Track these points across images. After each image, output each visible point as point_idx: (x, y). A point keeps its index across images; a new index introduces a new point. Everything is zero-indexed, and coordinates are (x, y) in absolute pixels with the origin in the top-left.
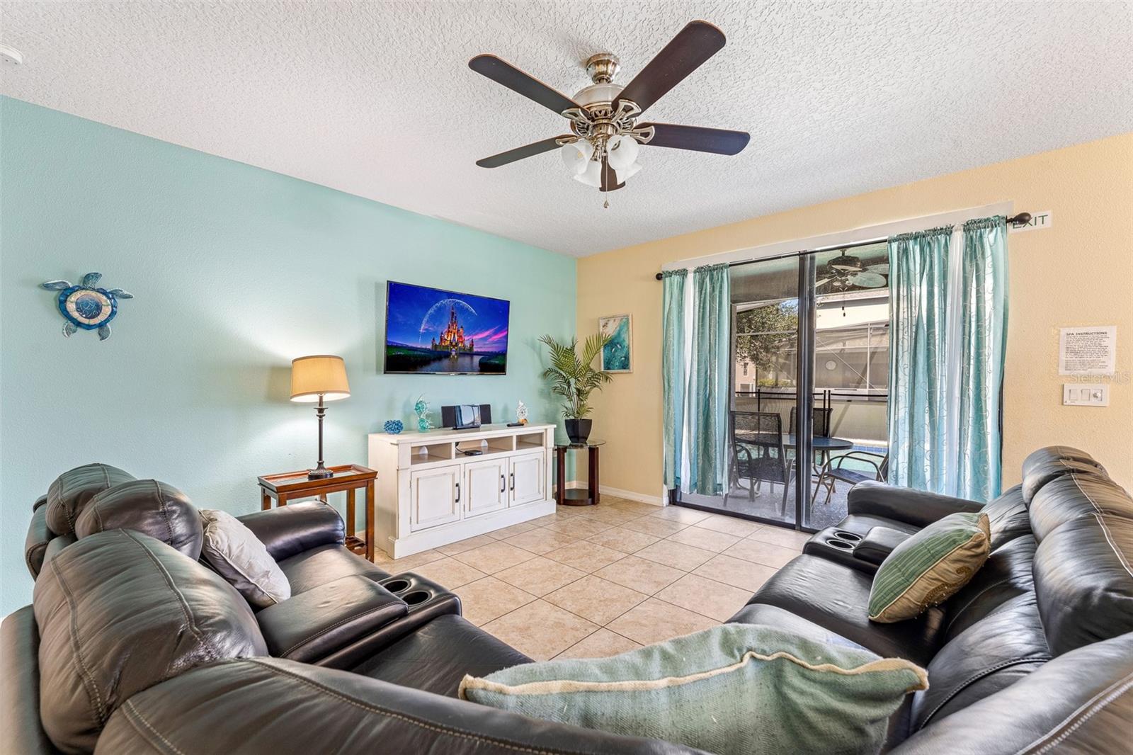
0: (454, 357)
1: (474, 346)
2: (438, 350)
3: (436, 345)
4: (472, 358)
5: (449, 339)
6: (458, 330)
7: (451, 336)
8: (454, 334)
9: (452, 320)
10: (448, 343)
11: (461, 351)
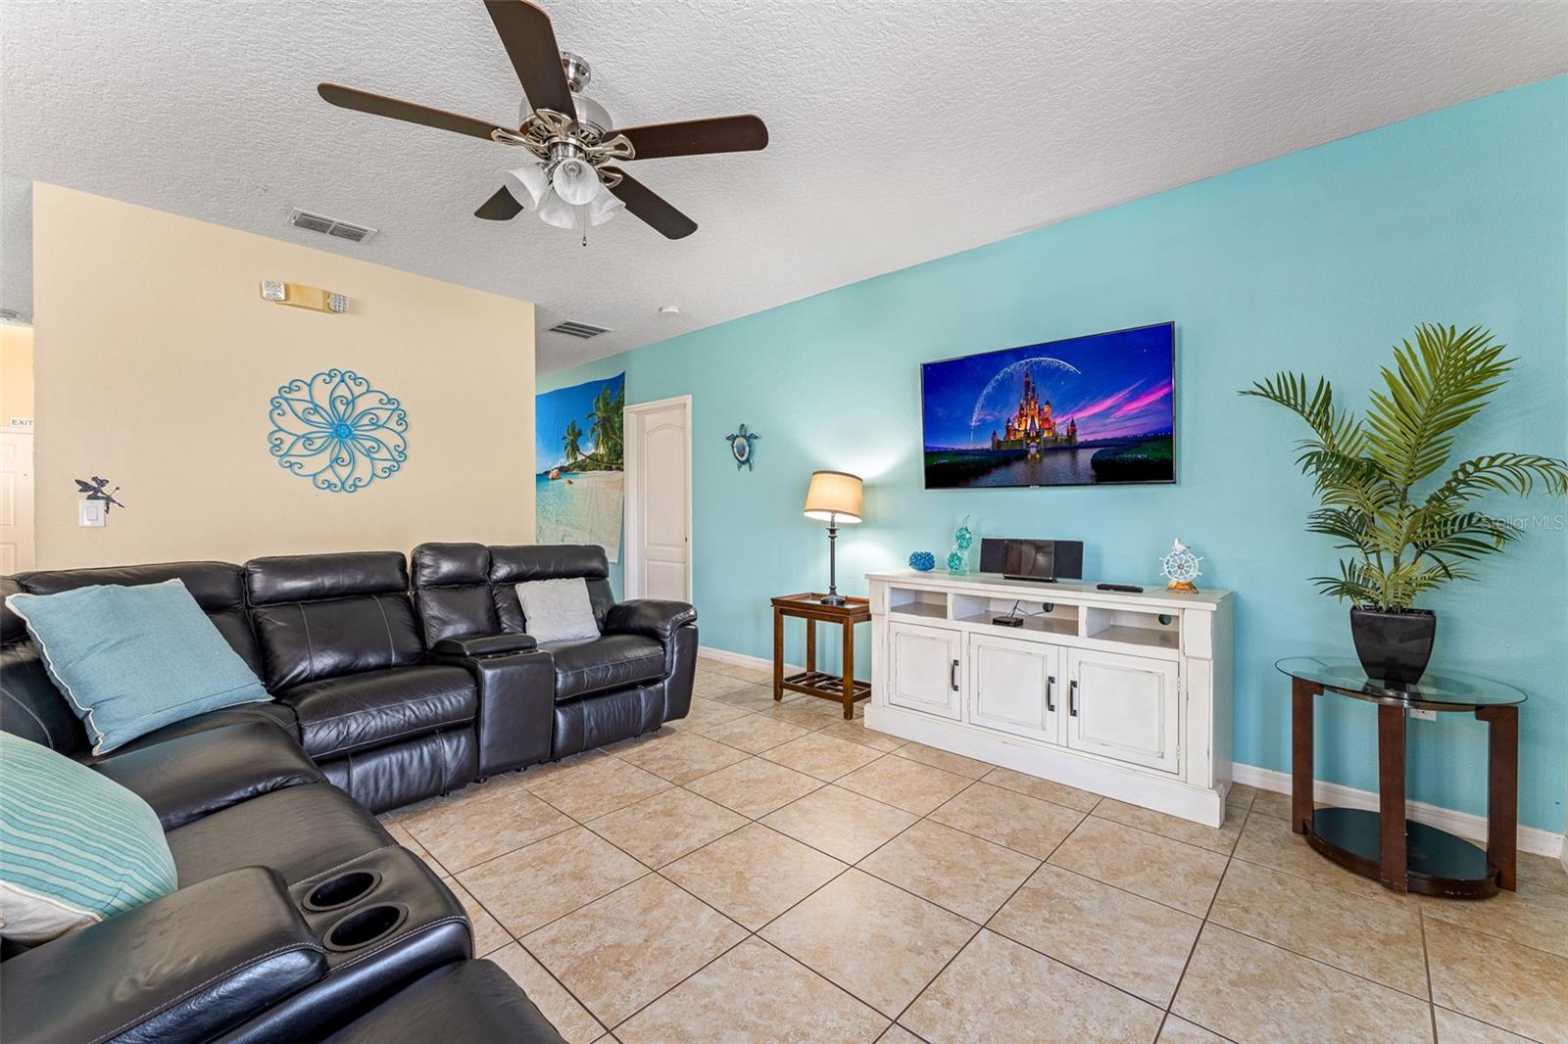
0: (1033, 457)
1: (1078, 433)
2: (1004, 448)
3: (999, 441)
4: (1074, 456)
5: (1022, 428)
6: (1040, 411)
7: (1026, 421)
8: (1033, 417)
9: (1026, 395)
10: (1022, 434)
11: (1049, 446)
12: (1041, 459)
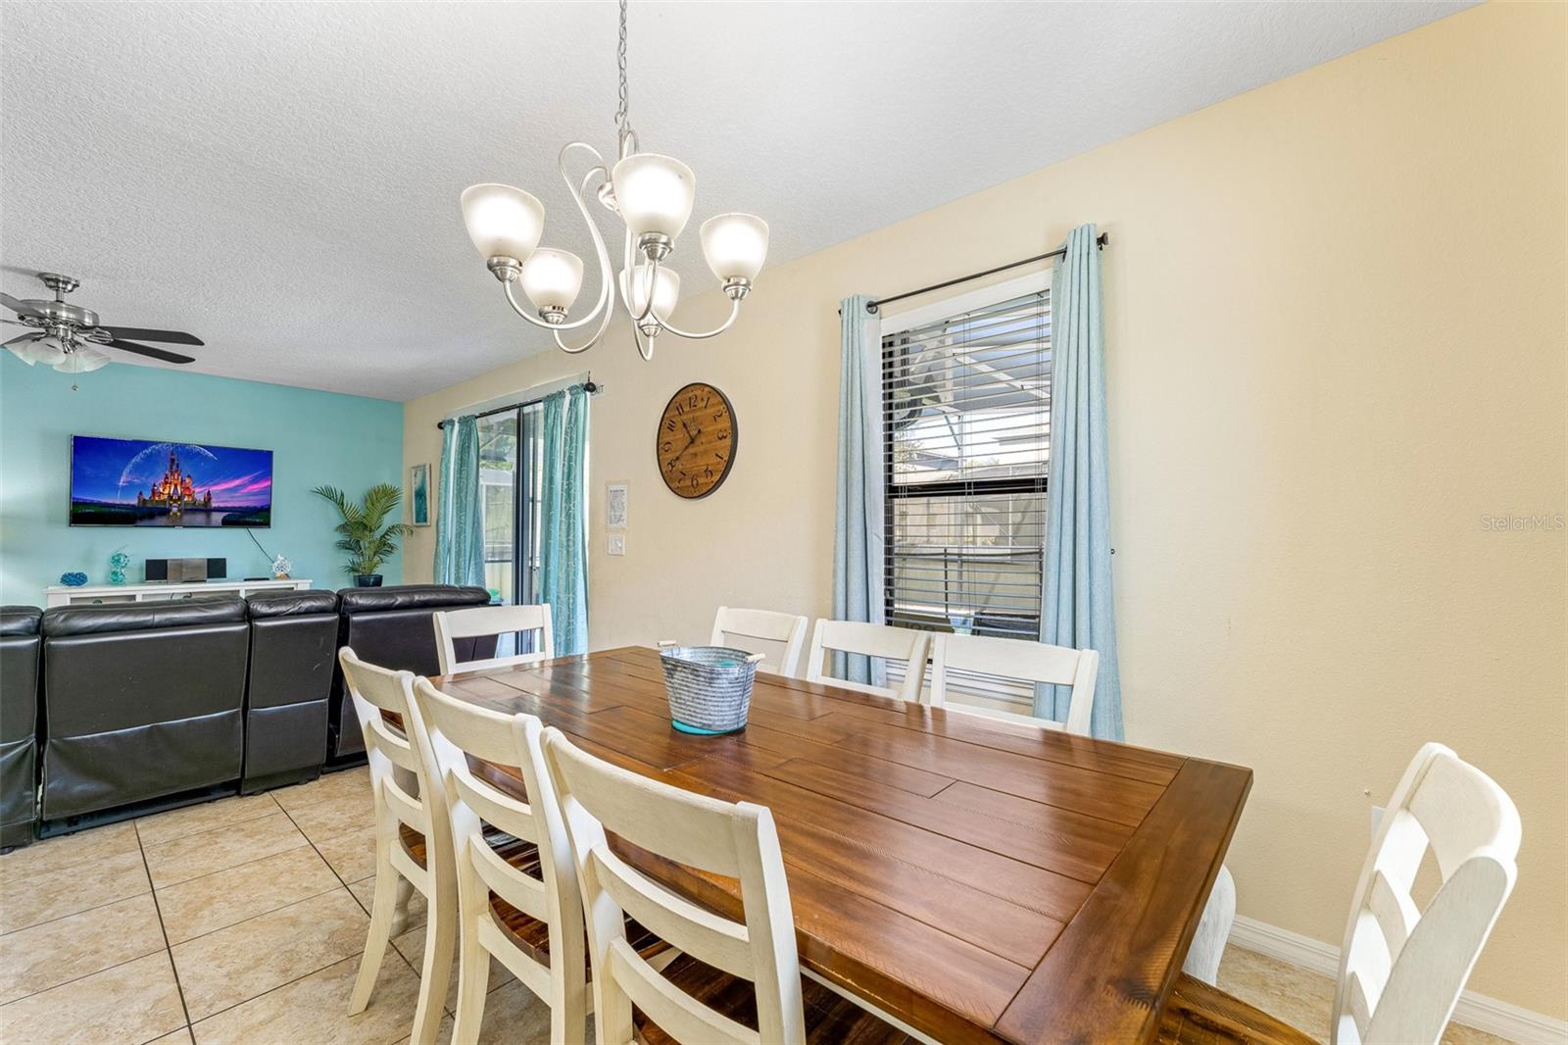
0: (175, 513)
1: (213, 500)
2: (149, 505)
3: (144, 500)
4: (208, 516)
5: (167, 492)
6: (182, 481)
7: (170, 488)
8: (176, 485)
9: (171, 468)
10: (166, 497)
11: (189, 507)
12: (181, 516)
